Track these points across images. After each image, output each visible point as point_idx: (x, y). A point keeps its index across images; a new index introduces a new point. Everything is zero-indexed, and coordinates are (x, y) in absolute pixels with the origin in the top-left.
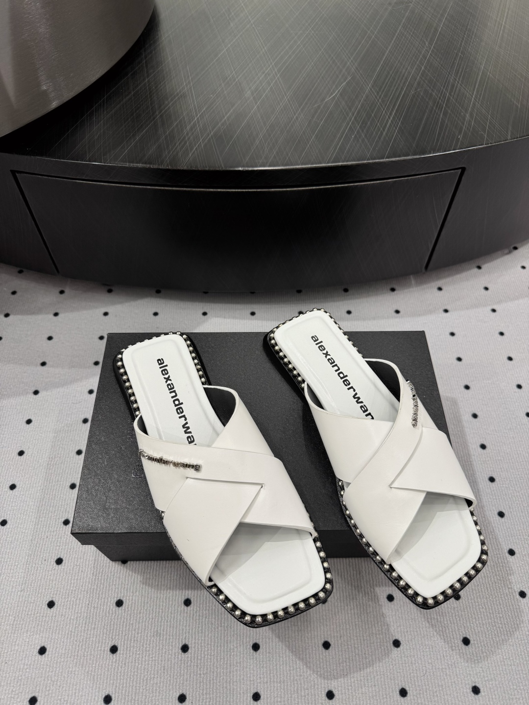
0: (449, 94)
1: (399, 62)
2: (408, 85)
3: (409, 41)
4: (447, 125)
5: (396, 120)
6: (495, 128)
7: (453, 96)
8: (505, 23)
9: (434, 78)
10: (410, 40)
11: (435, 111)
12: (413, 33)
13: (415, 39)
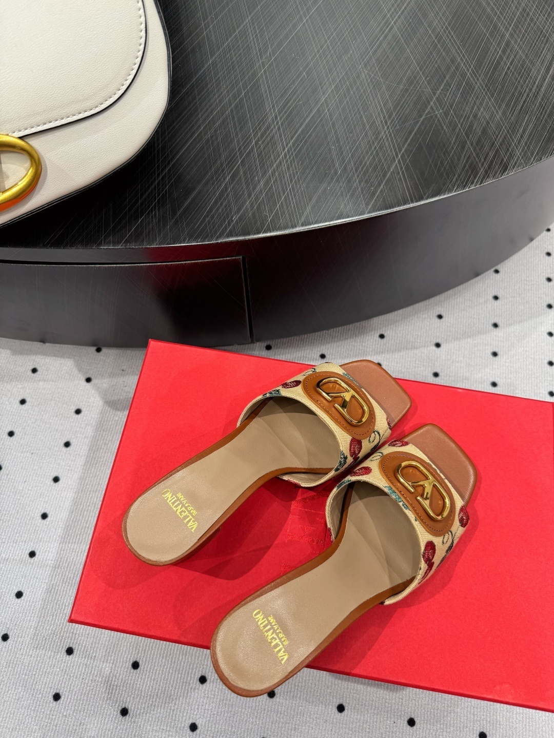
0: (255, 143)
1: (217, 80)
2: (209, 122)
3: (248, 45)
4: (228, 195)
5: (166, 181)
6: (287, 207)
7: (260, 146)
8: (395, 23)
9: (249, 113)
10: (250, 42)
11: (223, 171)
12: (259, 32)
13: (258, 40)
